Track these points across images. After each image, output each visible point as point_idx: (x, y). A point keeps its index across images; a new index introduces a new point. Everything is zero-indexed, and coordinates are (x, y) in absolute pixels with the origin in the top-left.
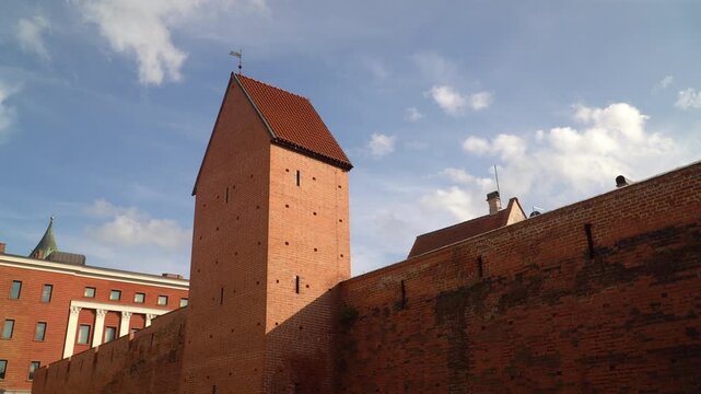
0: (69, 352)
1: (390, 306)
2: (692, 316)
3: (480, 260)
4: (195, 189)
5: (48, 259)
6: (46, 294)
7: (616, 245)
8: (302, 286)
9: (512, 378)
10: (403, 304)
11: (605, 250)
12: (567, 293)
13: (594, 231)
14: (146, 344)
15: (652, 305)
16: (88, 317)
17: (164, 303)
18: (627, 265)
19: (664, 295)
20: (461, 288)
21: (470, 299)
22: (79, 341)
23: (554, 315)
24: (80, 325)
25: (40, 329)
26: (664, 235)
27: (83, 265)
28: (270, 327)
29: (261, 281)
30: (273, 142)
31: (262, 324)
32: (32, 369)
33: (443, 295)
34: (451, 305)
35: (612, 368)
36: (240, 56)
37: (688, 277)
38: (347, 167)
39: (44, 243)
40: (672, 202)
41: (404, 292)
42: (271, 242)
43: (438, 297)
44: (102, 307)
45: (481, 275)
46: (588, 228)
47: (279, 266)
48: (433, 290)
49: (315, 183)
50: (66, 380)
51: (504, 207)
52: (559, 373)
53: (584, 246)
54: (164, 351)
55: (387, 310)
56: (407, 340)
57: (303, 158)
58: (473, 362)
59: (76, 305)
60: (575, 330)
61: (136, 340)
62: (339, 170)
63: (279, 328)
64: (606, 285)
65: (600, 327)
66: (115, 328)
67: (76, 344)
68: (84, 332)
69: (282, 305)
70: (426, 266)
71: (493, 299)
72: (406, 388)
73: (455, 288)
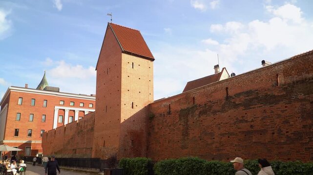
0: (55, 127)
1: (165, 113)
2: (252, 121)
3: (194, 98)
4: (96, 68)
5: (45, 90)
6: (45, 103)
7: (235, 95)
8: (134, 106)
9: (201, 139)
10: (169, 113)
11: (231, 97)
12: (219, 111)
13: (228, 90)
14: (83, 124)
15: (242, 117)
16: (62, 112)
17: (92, 106)
18: (237, 103)
19: (246, 114)
20: (188, 108)
21: (190, 112)
22: (59, 122)
23: (215, 119)
24: (59, 115)
25: (43, 117)
26: (248, 93)
27: (58, 92)
28: (122, 121)
29: (119, 105)
30: (123, 52)
31: (119, 120)
32: (42, 132)
33: (182, 110)
34: (184, 114)
35: (229, 137)
36: (111, 15)
37: (253, 108)
38: (153, 60)
39: (43, 82)
40: (252, 81)
41: (170, 108)
42: (122, 90)
43: (180, 111)
44: (67, 109)
45: (194, 103)
46: (227, 88)
47: (126, 99)
48: (179, 108)
49: (139, 67)
50: (55, 137)
51: (220, 71)
52: (214, 138)
53: (225, 96)
54: (89, 127)
55: (164, 115)
56: (170, 126)
57: (135, 57)
58: (189, 134)
59: (57, 108)
60: (219, 124)
61: (79, 123)
62: (149, 61)
63: (125, 121)
64: (230, 109)
65: (227, 123)
66: (73, 117)
67: (58, 123)
68: (61, 118)
69: (127, 113)
70: (177, 99)
71: (197, 112)
72: (169, 142)
73: (186, 108)
